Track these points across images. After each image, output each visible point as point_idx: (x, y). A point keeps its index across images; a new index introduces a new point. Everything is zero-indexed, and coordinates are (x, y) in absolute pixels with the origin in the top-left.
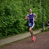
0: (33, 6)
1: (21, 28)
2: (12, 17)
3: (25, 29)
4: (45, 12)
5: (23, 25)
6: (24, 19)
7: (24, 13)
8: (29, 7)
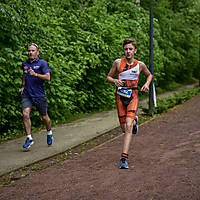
0: (108, 8)
1: (61, 98)
2: (19, 53)
3: (77, 103)
4: (157, 31)
5: (68, 88)
6: (70, 62)
7: (69, 36)
8: (90, 9)
